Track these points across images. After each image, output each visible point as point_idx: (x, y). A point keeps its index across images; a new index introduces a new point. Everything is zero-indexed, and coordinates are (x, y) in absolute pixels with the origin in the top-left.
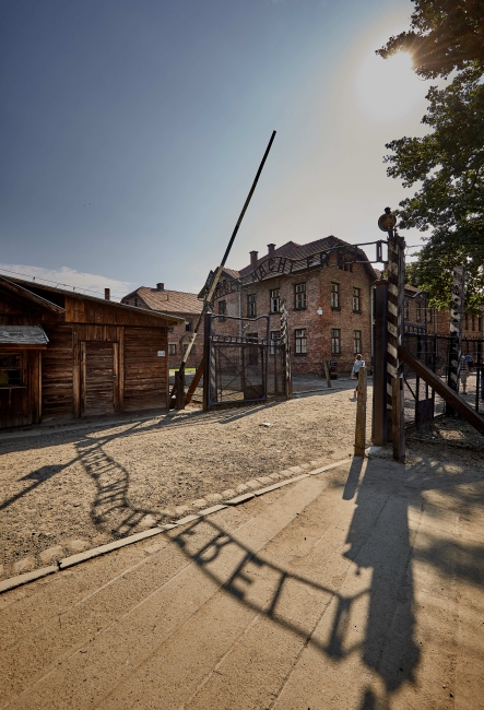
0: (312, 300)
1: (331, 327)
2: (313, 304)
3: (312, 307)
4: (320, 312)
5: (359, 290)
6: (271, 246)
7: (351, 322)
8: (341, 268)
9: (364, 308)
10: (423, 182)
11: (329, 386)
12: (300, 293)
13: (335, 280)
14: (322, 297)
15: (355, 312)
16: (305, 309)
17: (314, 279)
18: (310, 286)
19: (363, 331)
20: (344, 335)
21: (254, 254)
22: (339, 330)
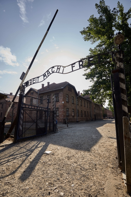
0: (61, 98)
1: (66, 107)
2: (61, 100)
3: (60, 101)
4: (63, 102)
5: (73, 97)
6: (48, 83)
7: (72, 106)
8: (69, 90)
9: (75, 103)
10: (90, 69)
11: (68, 126)
12: (57, 97)
13: (67, 94)
14: (64, 98)
15: (72, 103)
16: (58, 101)
17: (61, 92)
18: (60, 95)
19: (75, 109)
20: (70, 110)
21: (43, 85)
22: (68, 108)
